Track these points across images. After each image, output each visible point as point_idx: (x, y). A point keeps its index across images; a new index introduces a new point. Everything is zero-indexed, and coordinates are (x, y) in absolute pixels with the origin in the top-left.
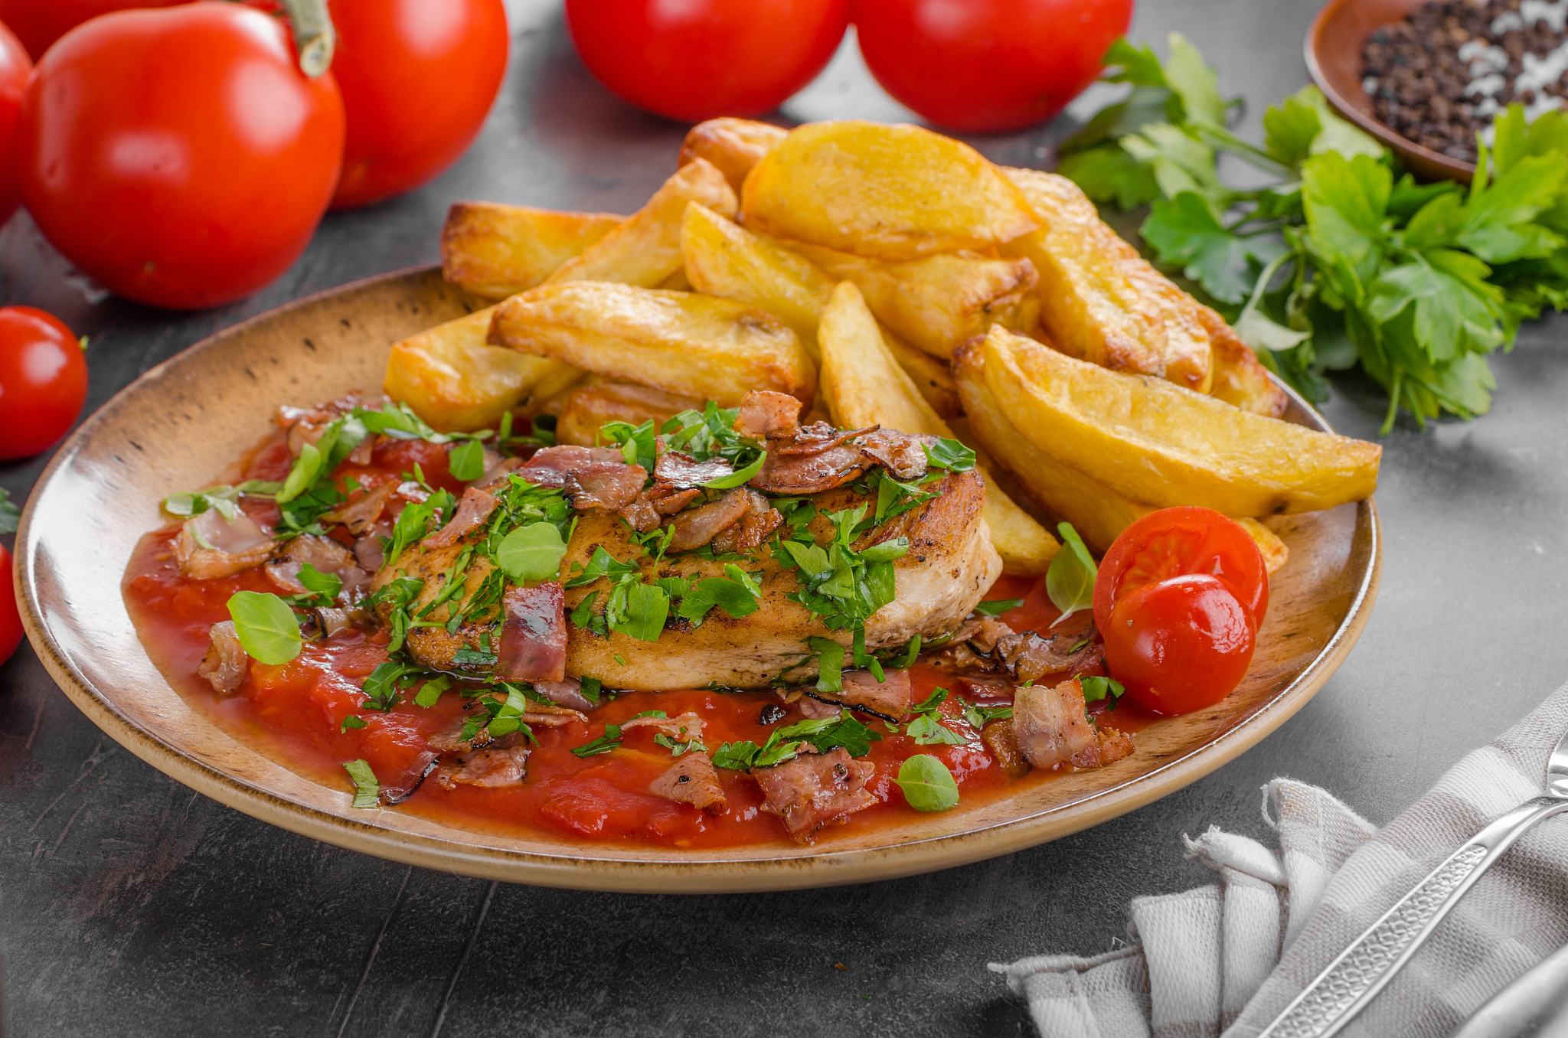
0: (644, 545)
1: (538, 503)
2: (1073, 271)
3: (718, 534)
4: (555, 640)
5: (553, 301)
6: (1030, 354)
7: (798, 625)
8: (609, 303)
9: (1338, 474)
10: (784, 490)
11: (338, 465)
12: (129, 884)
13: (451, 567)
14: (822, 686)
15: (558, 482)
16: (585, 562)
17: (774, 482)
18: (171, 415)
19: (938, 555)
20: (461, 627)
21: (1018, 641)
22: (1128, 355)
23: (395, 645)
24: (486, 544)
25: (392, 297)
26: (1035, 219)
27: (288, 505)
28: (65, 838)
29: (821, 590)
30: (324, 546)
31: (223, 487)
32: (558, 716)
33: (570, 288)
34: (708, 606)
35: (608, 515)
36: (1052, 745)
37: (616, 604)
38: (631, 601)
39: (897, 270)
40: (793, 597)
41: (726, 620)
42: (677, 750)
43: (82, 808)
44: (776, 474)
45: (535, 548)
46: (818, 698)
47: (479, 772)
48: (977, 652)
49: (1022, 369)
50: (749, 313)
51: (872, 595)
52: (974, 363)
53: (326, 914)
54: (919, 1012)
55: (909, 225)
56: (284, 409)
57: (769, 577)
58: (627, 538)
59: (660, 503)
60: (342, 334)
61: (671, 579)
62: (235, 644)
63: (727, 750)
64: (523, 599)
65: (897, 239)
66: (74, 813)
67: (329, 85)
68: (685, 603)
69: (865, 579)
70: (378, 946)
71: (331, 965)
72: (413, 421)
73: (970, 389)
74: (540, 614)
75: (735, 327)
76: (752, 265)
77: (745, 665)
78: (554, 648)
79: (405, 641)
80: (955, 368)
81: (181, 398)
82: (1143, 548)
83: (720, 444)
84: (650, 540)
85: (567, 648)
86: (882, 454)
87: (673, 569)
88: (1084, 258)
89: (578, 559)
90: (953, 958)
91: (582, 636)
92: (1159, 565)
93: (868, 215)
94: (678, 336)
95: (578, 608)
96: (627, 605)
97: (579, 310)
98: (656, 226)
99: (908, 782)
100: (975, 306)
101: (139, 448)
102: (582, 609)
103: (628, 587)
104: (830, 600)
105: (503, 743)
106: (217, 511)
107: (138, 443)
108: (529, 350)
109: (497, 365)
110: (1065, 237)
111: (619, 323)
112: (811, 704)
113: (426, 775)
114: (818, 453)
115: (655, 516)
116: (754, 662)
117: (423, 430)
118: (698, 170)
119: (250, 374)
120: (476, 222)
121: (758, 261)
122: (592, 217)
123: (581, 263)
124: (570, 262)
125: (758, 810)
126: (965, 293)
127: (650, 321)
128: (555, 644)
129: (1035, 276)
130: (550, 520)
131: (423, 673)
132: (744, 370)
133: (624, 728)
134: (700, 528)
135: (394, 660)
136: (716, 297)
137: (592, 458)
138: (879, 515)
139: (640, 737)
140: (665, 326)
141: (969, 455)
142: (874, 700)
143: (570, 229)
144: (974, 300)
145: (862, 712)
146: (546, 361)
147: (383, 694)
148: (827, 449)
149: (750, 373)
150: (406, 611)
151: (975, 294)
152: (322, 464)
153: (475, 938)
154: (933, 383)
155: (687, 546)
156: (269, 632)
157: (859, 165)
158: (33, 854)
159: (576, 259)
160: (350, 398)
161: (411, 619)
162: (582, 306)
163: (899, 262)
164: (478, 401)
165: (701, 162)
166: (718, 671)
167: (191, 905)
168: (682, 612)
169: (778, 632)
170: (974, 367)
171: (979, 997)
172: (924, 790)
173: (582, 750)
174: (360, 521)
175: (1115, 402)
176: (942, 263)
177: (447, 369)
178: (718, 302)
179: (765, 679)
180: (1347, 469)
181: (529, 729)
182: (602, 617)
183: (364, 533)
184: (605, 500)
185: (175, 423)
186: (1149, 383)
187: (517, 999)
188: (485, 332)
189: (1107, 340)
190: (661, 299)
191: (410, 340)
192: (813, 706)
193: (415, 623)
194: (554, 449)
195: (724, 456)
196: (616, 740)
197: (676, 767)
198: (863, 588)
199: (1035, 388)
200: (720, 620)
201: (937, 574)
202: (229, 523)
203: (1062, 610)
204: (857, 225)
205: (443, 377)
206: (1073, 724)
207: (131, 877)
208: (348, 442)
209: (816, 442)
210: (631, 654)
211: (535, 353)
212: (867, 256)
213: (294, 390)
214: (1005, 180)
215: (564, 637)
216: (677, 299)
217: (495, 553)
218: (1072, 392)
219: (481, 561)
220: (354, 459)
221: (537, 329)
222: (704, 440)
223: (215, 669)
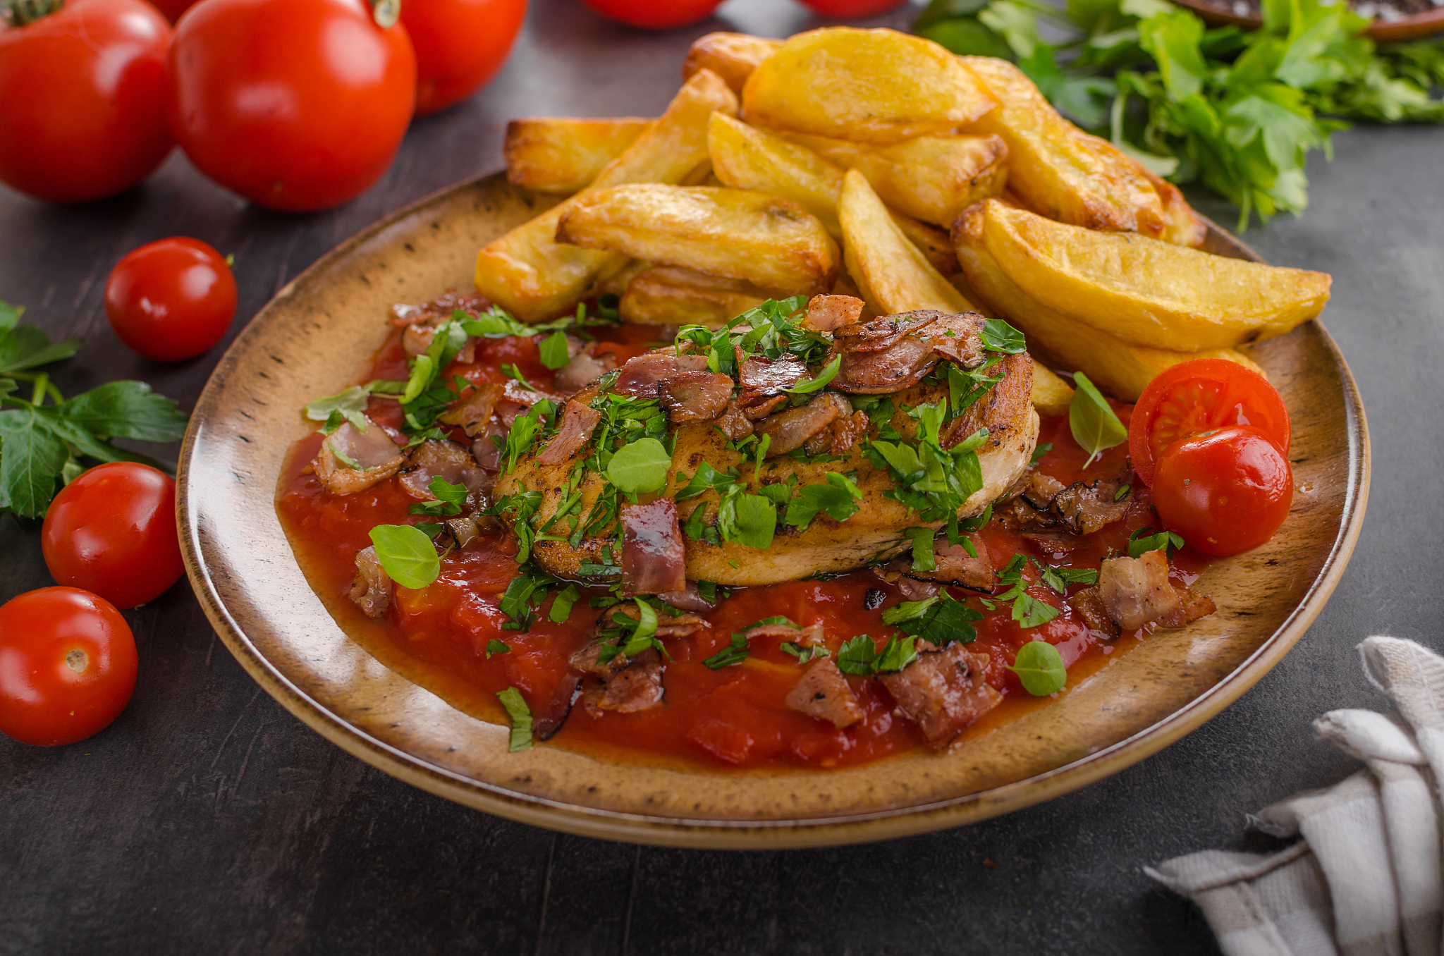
0: (741, 451)
1: (636, 415)
2: (1033, 140)
3: (809, 438)
4: (674, 552)
5: (608, 204)
6: (1029, 223)
7: (897, 521)
8: (655, 203)
9: (1303, 305)
10: (863, 390)
11: (447, 366)
12: (307, 825)
13: (565, 481)
14: (917, 567)
15: (651, 393)
16: (690, 473)
17: (852, 383)
18: (303, 326)
19: (1009, 437)
20: (583, 541)
21: (1071, 496)
22: (1108, 216)
23: (523, 556)
24: (596, 460)
25: (469, 200)
26: (992, 98)
27: (410, 405)
28: (245, 770)
29: (916, 486)
30: (445, 450)
31: (353, 389)
32: (684, 626)
33: (619, 191)
34: (813, 512)
35: (702, 423)
36: (1138, 610)
37: (726, 515)
38: (739, 511)
39: (887, 152)
40: (889, 494)
41: (830, 522)
42: (803, 657)
43: (259, 731)
44: (852, 375)
45: (643, 465)
46: (916, 578)
47: (622, 695)
48: (1033, 507)
49: (1025, 238)
50: (774, 203)
51: (961, 485)
52: (972, 233)
53: (495, 844)
54: (1080, 917)
55: (893, 113)
56: (396, 307)
57: (863, 476)
58: (723, 445)
59: (749, 410)
60: (434, 236)
61: (772, 488)
62: (379, 571)
63: (847, 650)
64: (638, 516)
65: (886, 127)
66: (252, 739)
67: (401, 34)
68: (791, 510)
69: (954, 472)
70: (548, 883)
71: (508, 913)
72: (507, 322)
73: (969, 253)
74: (657, 529)
75: (765, 218)
76: (770, 161)
77: (845, 554)
78: (673, 559)
79: (531, 552)
80: (954, 237)
81: (311, 309)
82: (1166, 398)
83: (786, 338)
84: (745, 446)
85: (685, 560)
86: (949, 349)
87: (772, 475)
88: (1039, 129)
89: (682, 469)
90: (1089, 839)
91: (697, 546)
92: (1187, 415)
93: (858, 108)
94: (717, 230)
95: (689, 520)
96: (736, 515)
97: (631, 211)
98: (677, 129)
99: (1024, 670)
100: (965, 181)
101: (280, 361)
102: (694, 520)
103: (735, 498)
104: (924, 495)
105: (639, 662)
106: (352, 424)
107: (279, 357)
108: (591, 245)
109: (564, 259)
110: (1019, 112)
111: (667, 221)
112: (908, 584)
113: (573, 703)
114: (887, 349)
115: (749, 425)
116: (854, 551)
117: (515, 327)
118: (704, 79)
119: (364, 280)
120: (528, 135)
121: (774, 158)
122: (619, 122)
123: (620, 164)
124: (611, 165)
125: (892, 715)
126: (956, 171)
127: (692, 217)
128: (673, 556)
129: (1005, 150)
130: (651, 435)
131: (554, 585)
132: (781, 256)
133: (749, 636)
134: (790, 433)
135: (524, 572)
136: (742, 189)
137: (677, 367)
138: (955, 407)
139: (765, 646)
140: (706, 221)
141: (1018, 337)
142: (964, 572)
143: (604, 133)
144: (964, 177)
145: (957, 587)
146: (606, 253)
147: (519, 612)
148: (894, 345)
149: (787, 259)
150: (529, 524)
151: (964, 171)
152: (434, 369)
153: (638, 861)
154: (932, 249)
155: (782, 451)
156: (410, 561)
157: (848, 67)
158: (216, 795)
159: (616, 161)
160: (448, 296)
161: (535, 532)
162: (633, 208)
163: (888, 144)
164: (555, 292)
165: (706, 73)
166: (821, 562)
167: (368, 845)
168: (790, 520)
169: (877, 528)
170: (973, 237)
171: (1131, 889)
172: (1041, 677)
173: (712, 660)
174: (474, 423)
175: (1107, 261)
176: (926, 143)
177: (525, 267)
178: (746, 194)
179: (862, 562)
180: (1309, 300)
181: (661, 643)
182: (713, 528)
183: (479, 435)
184: (698, 411)
185: (308, 333)
186: (1130, 240)
187: (693, 941)
188: (553, 233)
189: (1085, 203)
190: (697, 196)
191: (492, 245)
192: (910, 587)
193: (540, 537)
194: (641, 358)
195: (794, 352)
196: (745, 649)
197: (806, 678)
198: (952, 479)
199: (1041, 256)
200: (825, 523)
201: (1010, 453)
202: (362, 434)
203: (1090, 452)
204: (851, 117)
205: (523, 274)
206: (1158, 589)
207: (308, 814)
208: (454, 345)
209: (881, 338)
210: (743, 557)
211: (596, 247)
212: (857, 142)
213: (402, 289)
214: (967, 68)
215: (680, 548)
216: (710, 195)
217: (606, 469)
218: (1070, 255)
219: (593, 475)
220: (460, 358)
221: (597, 230)
222: (771, 337)
223: (364, 593)
